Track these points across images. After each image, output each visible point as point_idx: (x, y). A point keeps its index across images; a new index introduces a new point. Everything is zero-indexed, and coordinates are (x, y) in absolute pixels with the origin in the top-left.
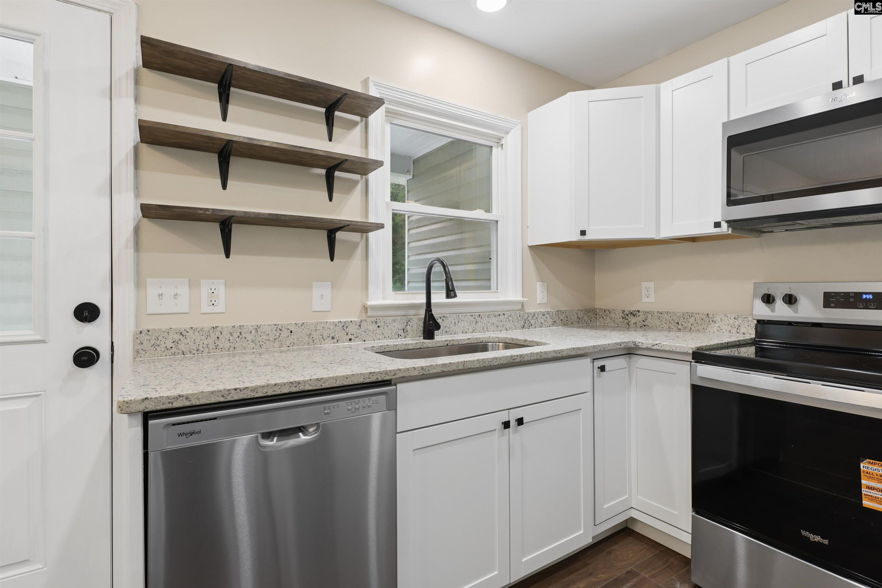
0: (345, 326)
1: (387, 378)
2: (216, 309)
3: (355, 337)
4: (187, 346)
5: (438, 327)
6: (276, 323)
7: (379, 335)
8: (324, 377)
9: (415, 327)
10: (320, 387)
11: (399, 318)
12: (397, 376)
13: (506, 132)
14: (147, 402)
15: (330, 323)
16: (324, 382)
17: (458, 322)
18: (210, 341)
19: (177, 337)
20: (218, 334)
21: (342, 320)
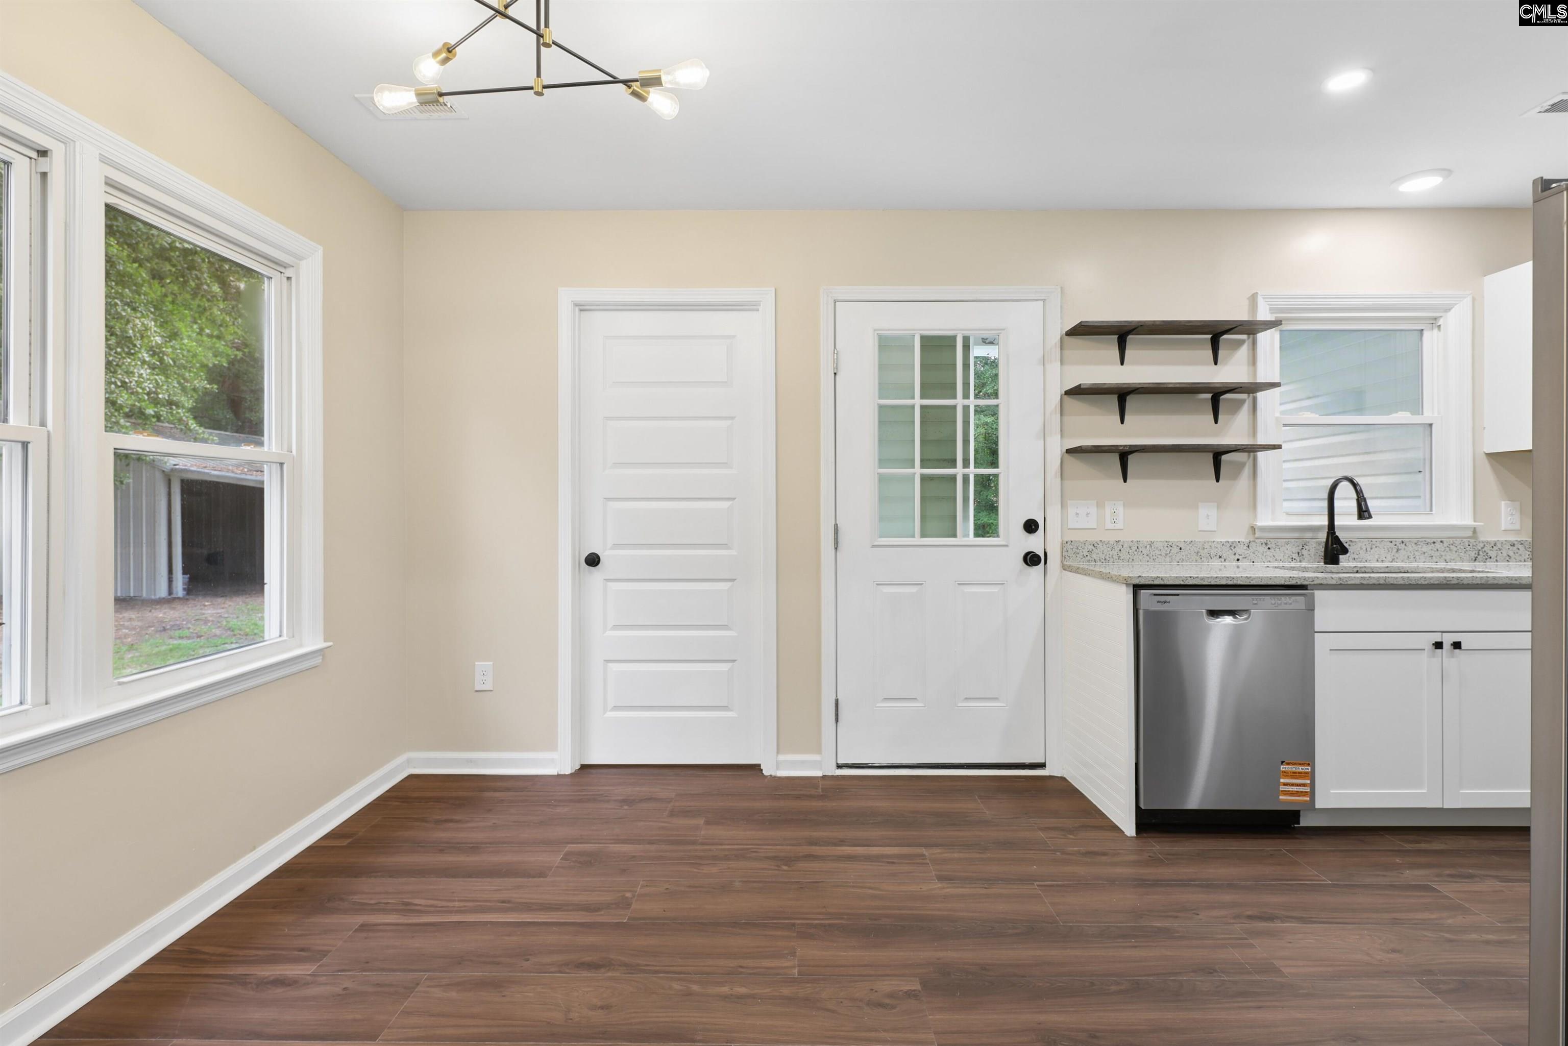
0: (1232, 546)
1: (1305, 583)
2: (1117, 526)
3: (1243, 558)
4: (1098, 555)
5: (1345, 551)
6: (1168, 540)
7: (1269, 557)
8: (1252, 576)
9: (1313, 551)
10: (1249, 584)
11: (1293, 540)
12: (1315, 583)
13: (1447, 310)
14: (1140, 578)
15: (1218, 542)
16: (1252, 580)
17: (1371, 549)
18: (1114, 552)
19: (1091, 547)
20: (1120, 547)
21: (1229, 540)
